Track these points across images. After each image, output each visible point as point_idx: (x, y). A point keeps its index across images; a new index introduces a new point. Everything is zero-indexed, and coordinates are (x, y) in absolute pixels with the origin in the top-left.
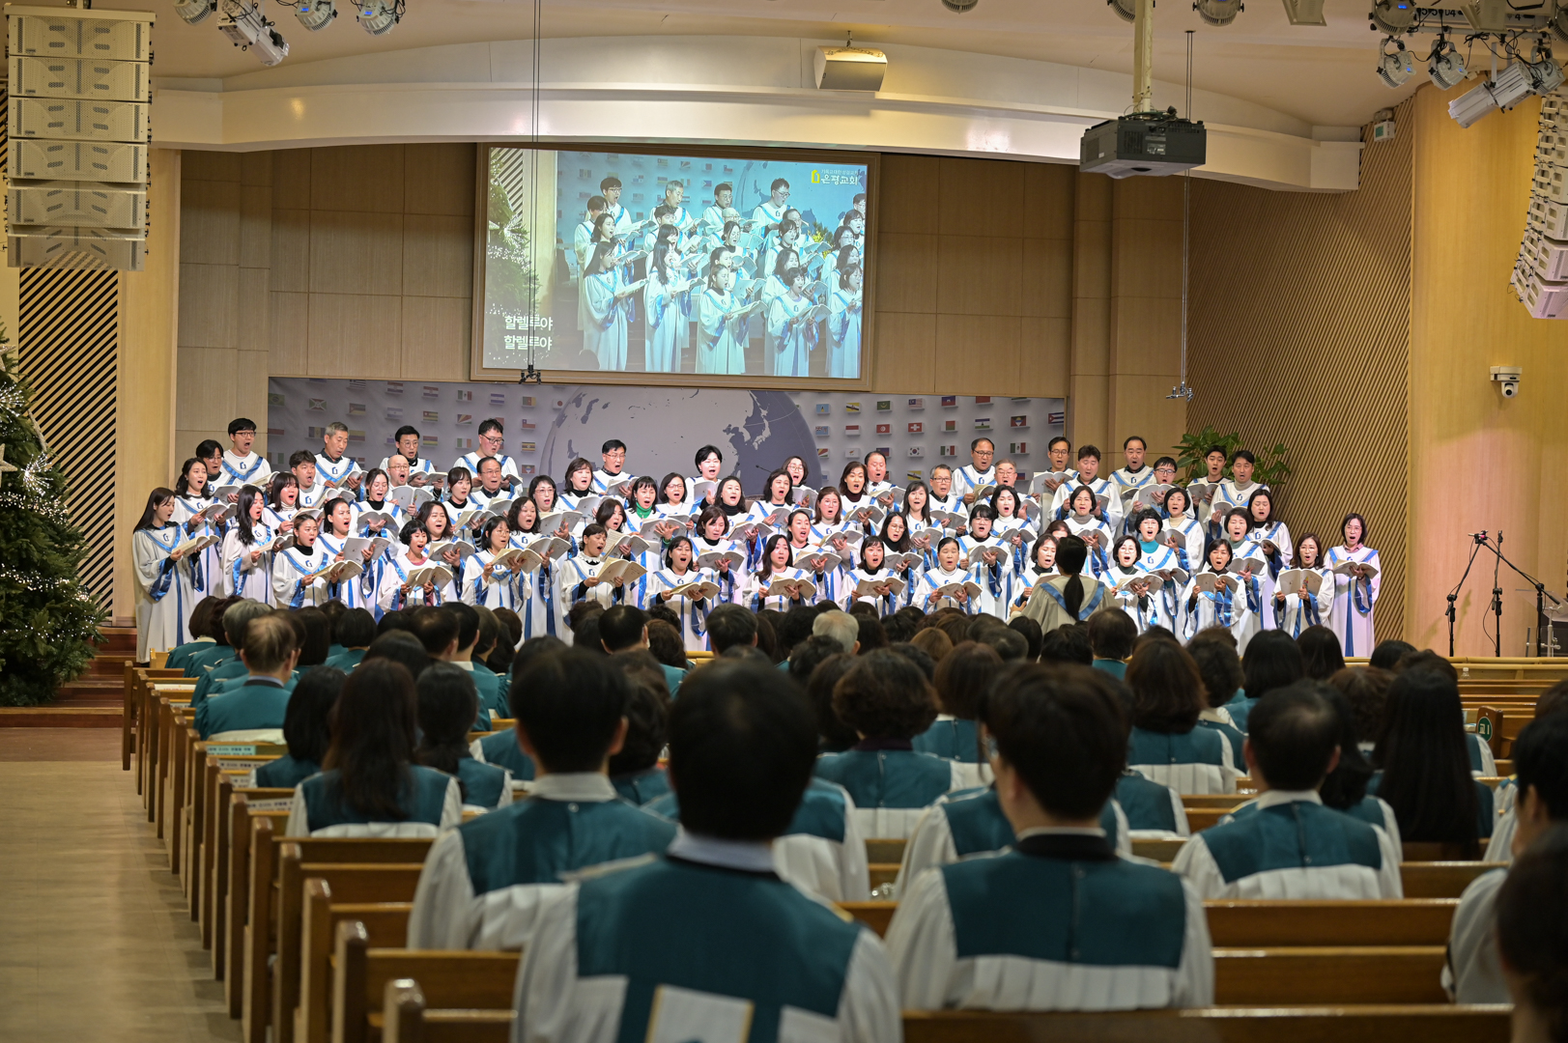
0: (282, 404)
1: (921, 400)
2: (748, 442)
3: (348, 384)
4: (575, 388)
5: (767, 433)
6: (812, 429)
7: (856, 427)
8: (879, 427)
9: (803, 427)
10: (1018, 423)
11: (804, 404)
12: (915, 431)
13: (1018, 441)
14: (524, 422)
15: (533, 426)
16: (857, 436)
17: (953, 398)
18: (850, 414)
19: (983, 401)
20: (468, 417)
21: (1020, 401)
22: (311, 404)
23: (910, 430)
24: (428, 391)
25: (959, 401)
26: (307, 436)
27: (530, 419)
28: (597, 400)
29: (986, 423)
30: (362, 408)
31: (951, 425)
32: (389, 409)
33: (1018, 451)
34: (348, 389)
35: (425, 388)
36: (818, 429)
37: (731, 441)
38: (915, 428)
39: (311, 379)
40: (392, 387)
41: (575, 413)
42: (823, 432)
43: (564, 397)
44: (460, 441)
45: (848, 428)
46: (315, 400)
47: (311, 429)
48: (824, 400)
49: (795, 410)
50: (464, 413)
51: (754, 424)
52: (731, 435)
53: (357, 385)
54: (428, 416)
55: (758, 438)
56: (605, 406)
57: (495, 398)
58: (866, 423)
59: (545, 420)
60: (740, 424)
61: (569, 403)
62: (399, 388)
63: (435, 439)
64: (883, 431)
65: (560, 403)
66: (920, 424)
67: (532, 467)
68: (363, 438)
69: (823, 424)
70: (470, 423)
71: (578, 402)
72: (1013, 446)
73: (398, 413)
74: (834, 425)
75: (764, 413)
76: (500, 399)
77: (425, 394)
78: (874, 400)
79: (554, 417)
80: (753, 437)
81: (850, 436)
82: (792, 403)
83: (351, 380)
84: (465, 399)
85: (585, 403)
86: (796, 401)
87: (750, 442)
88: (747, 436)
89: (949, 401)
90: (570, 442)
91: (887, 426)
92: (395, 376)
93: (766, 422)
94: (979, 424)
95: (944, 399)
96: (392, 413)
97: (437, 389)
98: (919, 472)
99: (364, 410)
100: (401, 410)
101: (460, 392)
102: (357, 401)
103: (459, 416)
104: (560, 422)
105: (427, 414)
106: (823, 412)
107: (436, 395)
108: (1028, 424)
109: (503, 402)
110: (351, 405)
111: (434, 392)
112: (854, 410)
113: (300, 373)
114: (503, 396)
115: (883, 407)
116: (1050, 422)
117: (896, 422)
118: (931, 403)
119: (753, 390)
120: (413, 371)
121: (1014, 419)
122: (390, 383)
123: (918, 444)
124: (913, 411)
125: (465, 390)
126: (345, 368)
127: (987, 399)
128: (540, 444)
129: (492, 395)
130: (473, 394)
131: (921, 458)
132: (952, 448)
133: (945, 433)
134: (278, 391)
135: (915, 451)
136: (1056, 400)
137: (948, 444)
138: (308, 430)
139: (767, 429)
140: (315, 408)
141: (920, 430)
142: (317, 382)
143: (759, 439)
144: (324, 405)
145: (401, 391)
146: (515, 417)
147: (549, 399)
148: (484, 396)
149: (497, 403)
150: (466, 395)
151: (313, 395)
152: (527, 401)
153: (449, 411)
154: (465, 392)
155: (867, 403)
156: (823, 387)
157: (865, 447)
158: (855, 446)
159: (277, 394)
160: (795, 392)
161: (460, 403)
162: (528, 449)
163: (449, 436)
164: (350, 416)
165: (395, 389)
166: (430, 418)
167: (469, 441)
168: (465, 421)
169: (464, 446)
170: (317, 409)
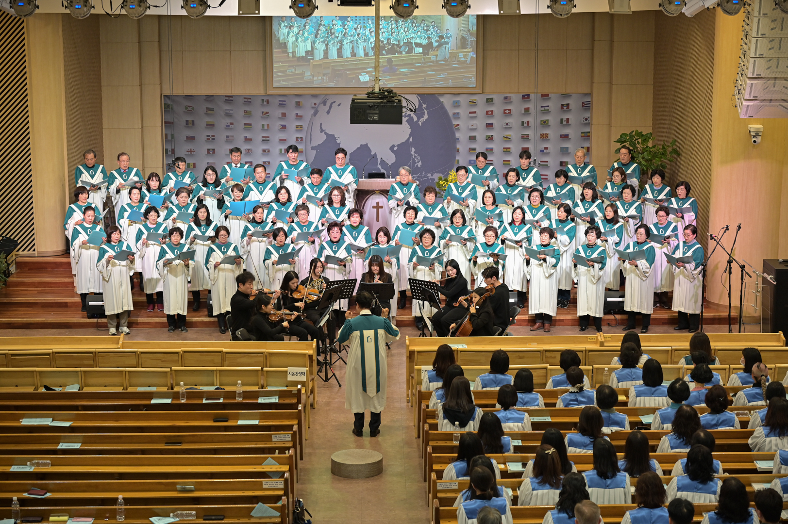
0: (172, 109)
1: (510, 97)
2: (416, 121)
3: (205, 98)
4: (323, 96)
5: (426, 117)
6: (451, 114)
7: (475, 112)
8: (487, 112)
9: (446, 112)
10: (565, 107)
11: (446, 101)
12: (507, 113)
13: (565, 117)
14: (297, 115)
15: (301, 116)
16: (475, 117)
17: (528, 95)
18: (471, 105)
19: (545, 96)
20: (267, 113)
21: (566, 96)
22: (186, 108)
23: (505, 113)
24: (246, 100)
25: (532, 97)
26: (185, 124)
27: (300, 113)
28: (335, 102)
29: (546, 108)
30: (212, 110)
31: (527, 110)
32: (226, 110)
33: (565, 123)
34: (205, 100)
35: (245, 98)
36: (454, 114)
37: (407, 121)
38: (507, 112)
39: (187, 96)
40: (227, 98)
41: (323, 109)
42: (457, 116)
43: (317, 101)
44: (263, 125)
45: (470, 113)
47: (187, 121)
48: (457, 99)
49: (441, 104)
50: (265, 111)
51: (419, 112)
52: (407, 118)
53: (210, 98)
55: (421, 119)
56: (339, 105)
57: (281, 103)
58: (480, 110)
59: (308, 113)
61: (320, 104)
62: (231, 99)
63: (250, 125)
64: (489, 114)
65: (315, 104)
66: (510, 110)
67: (301, 138)
68: (213, 125)
69: (457, 111)
71: (324, 103)
72: (562, 120)
73: (231, 112)
74: (463, 111)
75: (424, 106)
76: (284, 103)
78: (484, 97)
79: (312, 112)
80: (419, 119)
81: (471, 117)
82: (439, 101)
83: (206, 96)
84: (265, 103)
85: (328, 104)
86: (442, 99)
87: (417, 122)
88: (415, 119)
89: (526, 97)
90: (321, 124)
91: (492, 111)
92: (228, 93)
93: (425, 111)
94: (543, 109)
95: (523, 96)
96: (228, 112)
97: (250, 99)
98: (510, 135)
99: (213, 110)
100: (232, 110)
101: (263, 100)
102: (210, 106)
103: (263, 112)
104: (315, 114)
105: (246, 112)
106: (456, 105)
108: (570, 108)
111: (249, 100)
112: (473, 103)
113: (180, 93)
114: (285, 101)
115: (490, 101)
116: (583, 106)
117: (497, 109)
118: (516, 98)
119: (419, 95)
120: (239, 90)
121: (562, 105)
122: (226, 96)
123: (508, 120)
124: (506, 103)
125: (265, 98)
126: (202, 89)
127: (548, 95)
128: (305, 127)
129: (280, 101)
130: (269, 101)
131: (511, 128)
132: (528, 122)
133: (524, 114)
134: (169, 102)
135: (507, 124)
136: (586, 94)
137: (525, 120)
138: (185, 122)
139: (426, 114)
141: (510, 113)
142: (189, 97)
144: (193, 108)
145: (232, 100)
146: (292, 112)
147: (309, 102)
148: (275, 101)
149: (282, 105)
150: (266, 101)
151: (187, 103)
152: (298, 103)
153: (257, 110)
154: (265, 99)
155: (480, 99)
156: (456, 92)
157: (479, 123)
158: (474, 122)
159: (169, 104)
160: (442, 95)
161: (262, 105)
162: (299, 128)
163: (258, 123)
164: (207, 114)
165: (229, 99)
166: (248, 114)
167: (268, 125)
168: (265, 115)
169: (266, 127)
170: (189, 111)
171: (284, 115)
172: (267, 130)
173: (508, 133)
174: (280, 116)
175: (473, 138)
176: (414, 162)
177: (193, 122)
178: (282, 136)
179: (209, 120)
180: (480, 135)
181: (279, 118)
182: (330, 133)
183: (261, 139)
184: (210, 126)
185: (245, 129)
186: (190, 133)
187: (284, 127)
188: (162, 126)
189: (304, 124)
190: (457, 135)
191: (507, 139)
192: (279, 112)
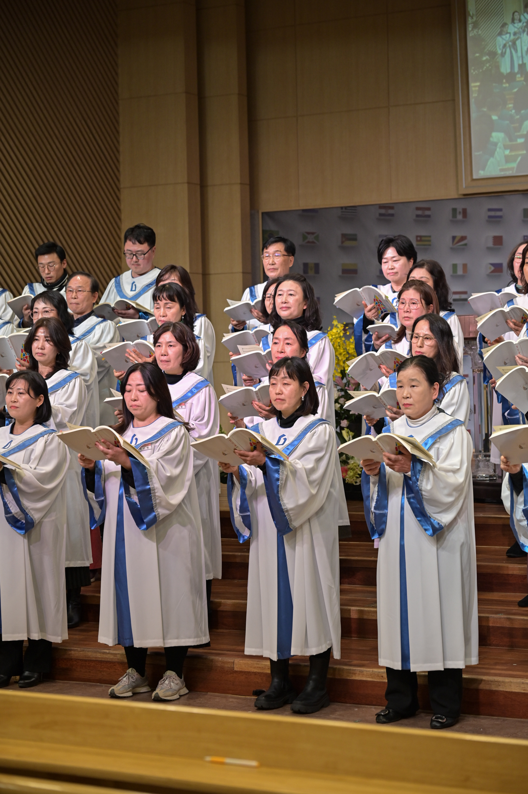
3: (340, 213)
20: (463, 238)
22: (305, 238)
24: (420, 212)
30: (353, 238)
34: (339, 217)
35: (418, 209)
39: (304, 211)
40: (383, 211)
44: (455, 266)
46: (308, 233)
47: (306, 265)
50: (459, 234)
53: (349, 213)
54: (421, 240)
57: (492, 213)
62: (390, 211)
68: (355, 271)
70: (466, 245)
76: (499, 214)
77: (418, 216)
83: (342, 208)
84: (460, 217)
92: (385, 200)
97: (429, 209)
99: (355, 239)
101: (454, 210)
102: (349, 231)
103: (454, 238)
105: (419, 238)
107: (429, 216)
109: (501, 217)
110: (343, 235)
111: (427, 213)
113: (293, 206)
114: (500, 210)
120: (406, 191)
122: (382, 206)
125: (460, 206)
126: (337, 199)
129: (490, 210)
130: (469, 211)
134: (273, 227)
138: (302, 267)
140: (309, 242)
144: (317, 238)
145: (392, 215)
149: (495, 219)
150: (460, 213)
151: (306, 227)
153: (443, 234)
154: (459, 209)
159: (271, 230)
161: (454, 221)
164: (343, 248)
165: (387, 213)
166: (423, 242)
167: (465, 266)
168: (459, 243)
169: (460, 272)
171: (499, 240)
172: (462, 277)
174: (490, 244)
177: (317, 266)
179: (347, 260)
181: (488, 248)
184: (349, 273)
187: (497, 269)
192: (487, 235)
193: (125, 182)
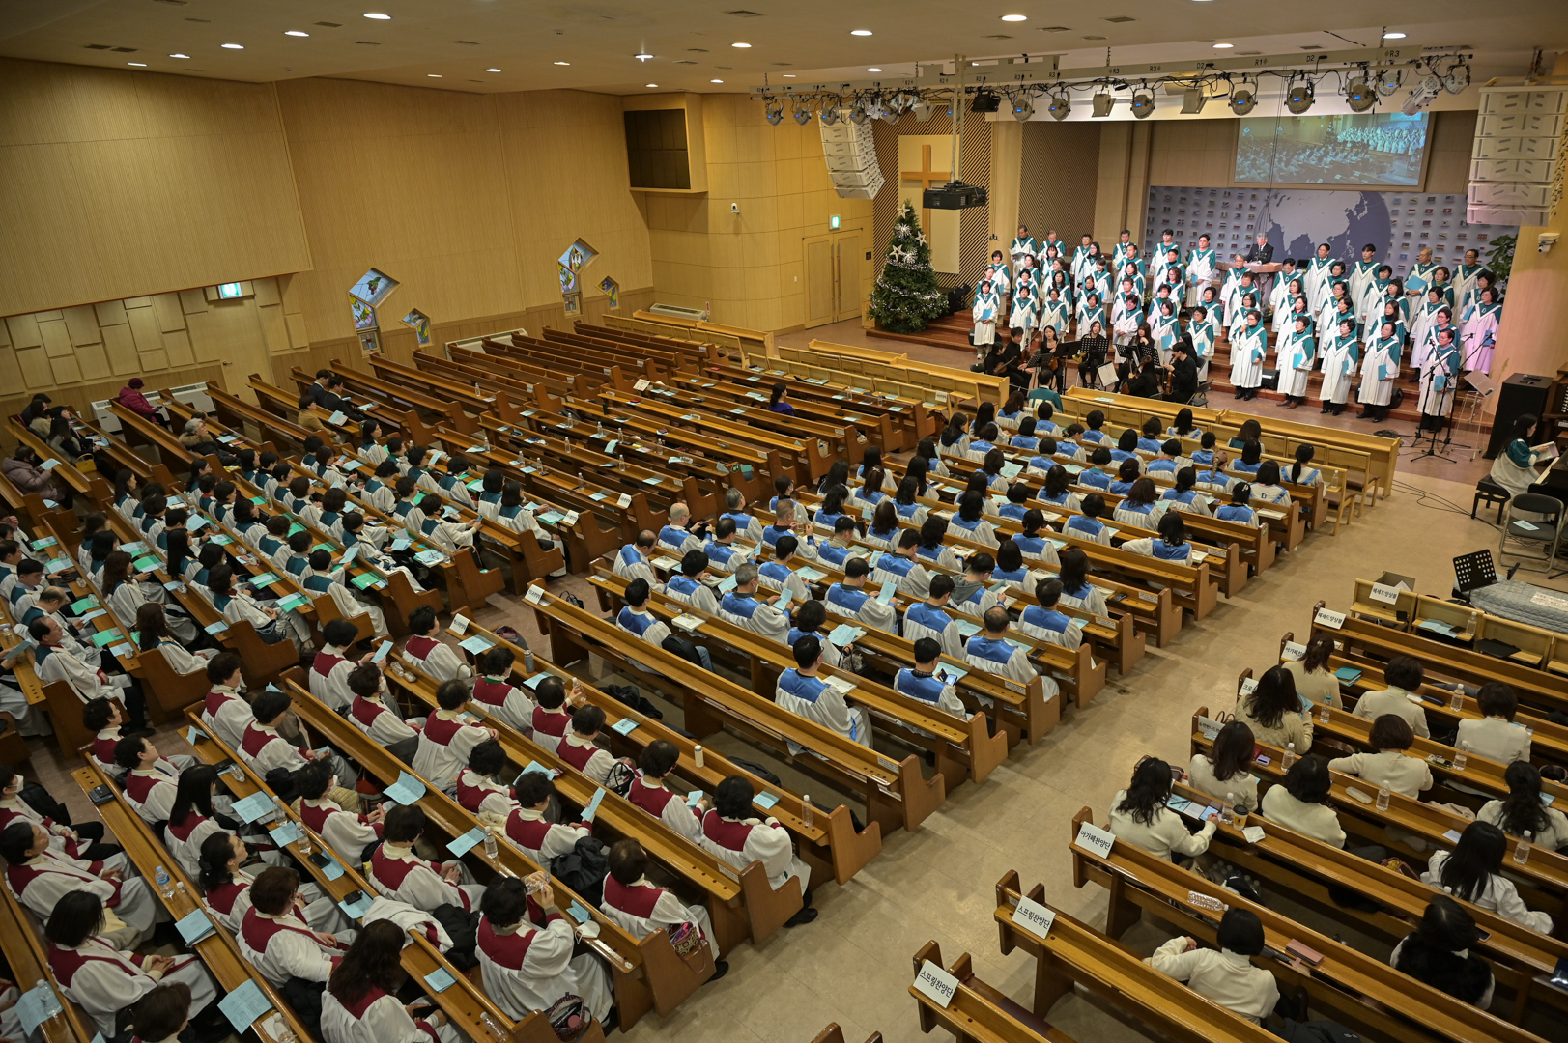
0: (1155, 197)
2: (1355, 216)
3: (1181, 189)
4: (1276, 191)
5: (1366, 212)
6: (1390, 211)
7: (1414, 210)
9: (1385, 209)
11: (1387, 199)
14: (1251, 206)
15: (1255, 207)
16: (1414, 215)
22: (1166, 197)
23: (1444, 212)
26: (1163, 210)
27: (1254, 205)
28: (1285, 196)
32: (1196, 200)
34: (1181, 191)
35: (1211, 190)
36: (1393, 211)
37: (1347, 216)
38: (1447, 211)
39: (1167, 187)
40: (1197, 190)
41: (1274, 202)
42: (1395, 213)
43: (1270, 195)
44: (1223, 214)
45: (1410, 210)
46: (1168, 196)
47: (1165, 208)
48: (1398, 197)
49: (1382, 202)
51: (1359, 208)
52: (1347, 213)
53: (1184, 190)
54: (1211, 202)
56: (1288, 199)
57: (1240, 195)
58: (1420, 208)
59: (1260, 204)
60: (1352, 208)
61: (1272, 197)
64: (1429, 212)
65: (1268, 197)
66: (1450, 209)
68: (1184, 211)
69: (1396, 208)
70: (1228, 206)
71: (1276, 197)
73: (1199, 201)
74: (1402, 209)
75: (1366, 202)
77: (1211, 193)
78: (1425, 196)
79: (1264, 204)
80: (1358, 214)
81: (1410, 215)
82: (1381, 198)
83: (1182, 187)
85: (1279, 197)
86: (1383, 197)
88: (1355, 214)
90: (1270, 215)
91: (1432, 210)
92: (1200, 186)
93: (1366, 207)
97: (1215, 191)
98: (1446, 234)
99: (1186, 200)
101: (1225, 192)
102: (1184, 196)
104: (1267, 206)
106: (1397, 202)
107: (1214, 194)
109: (1243, 196)
110: (1181, 198)
112: (1414, 202)
113: (1163, 185)
114: (1243, 194)
115: (1431, 200)
117: (1437, 208)
118: (1459, 198)
119: (1363, 192)
120: (1207, 183)
122: (1197, 188)
123: (1446, 220)
124: (1447, 202)
125: (1228, 191)
126: (1180, 182)
128: (1257, 216)
129: (1239, 193)
130: (1231, 193)
131: (1448, 226)
134: (1151, 192)
135: (1445, 223)
137: (1465, 220)
139: (1366, 210)
141: (1450, 212)
142: (1169, 188)
143: (1361, 215)
145: (1201, 192)
146: (1247, 204)
147: (1263, 195)
148: (1235, 194)
149: (1240, 197)
150: (1228, 194)
151: (1167, 193)
152: (1254, 196)
153: (1220, 201)
155: (1422, 198)
156: (1399, 190)
157: (1417, 221)
158: (1412, 219)
159: (1152, 194)
160: (1384, 192)
161: (1224, 197)
162: (1251, 218)
163: (1219, 211)
164: (1180, 202)
165: (1199, 191)
166: (1212, 204)
167: (1227, 214)
168: (1226, 205)
169: (1224, 216)
170: (1168, 199)
171: (1240, 205)
172: (1225, 218)
173: (1444, 231)
174: (1238, 206)
175: (1407, 235)
176: (1348, 253)
178: (1236, 223)
179: (1181, 207)
180: (1415, 232)
181: (1236, 208)
182: (1276, 222)
183: (1219, 225)
184: (1182, 212)
185: (1208, 216)
186: (1165, 217)
187: (1239, 216)
188: (1143, 210)
189: (1256, 214)
190: (1393, 231)
191: (1443, 237)
192: (1236, 203)
193: (1099, 175)
